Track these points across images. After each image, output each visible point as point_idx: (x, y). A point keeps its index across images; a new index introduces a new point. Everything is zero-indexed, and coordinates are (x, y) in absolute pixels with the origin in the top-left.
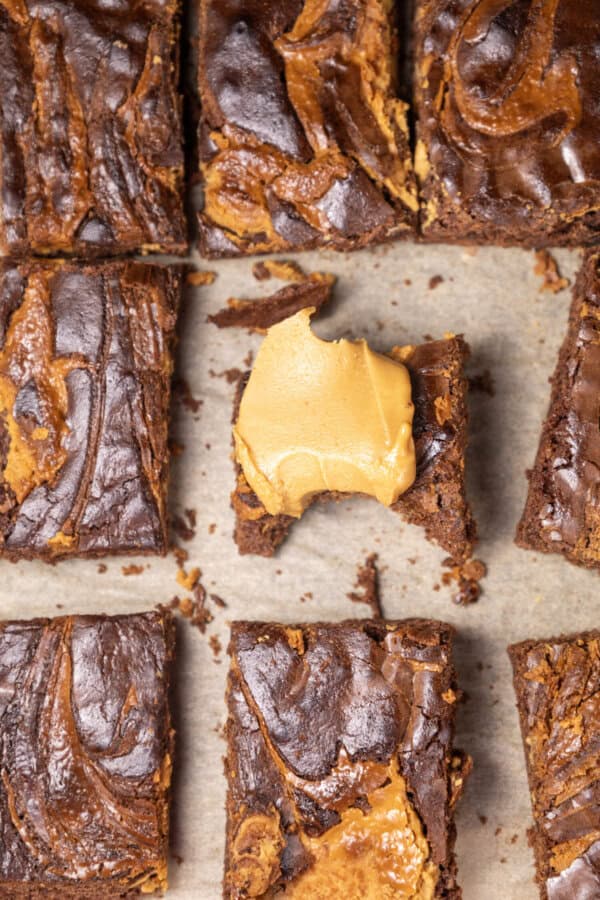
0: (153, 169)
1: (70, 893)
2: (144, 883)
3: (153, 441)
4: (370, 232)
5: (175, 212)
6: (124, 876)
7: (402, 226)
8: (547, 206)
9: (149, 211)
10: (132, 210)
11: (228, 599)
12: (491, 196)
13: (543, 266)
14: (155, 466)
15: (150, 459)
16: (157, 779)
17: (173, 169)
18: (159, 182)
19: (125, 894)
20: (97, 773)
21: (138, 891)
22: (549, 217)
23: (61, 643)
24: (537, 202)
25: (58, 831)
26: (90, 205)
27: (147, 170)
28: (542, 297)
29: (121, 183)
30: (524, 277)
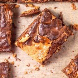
3: (9, 34)
13: (73, 6)
14: (9, 38)
28: (72, 11)
30: (70, 7)
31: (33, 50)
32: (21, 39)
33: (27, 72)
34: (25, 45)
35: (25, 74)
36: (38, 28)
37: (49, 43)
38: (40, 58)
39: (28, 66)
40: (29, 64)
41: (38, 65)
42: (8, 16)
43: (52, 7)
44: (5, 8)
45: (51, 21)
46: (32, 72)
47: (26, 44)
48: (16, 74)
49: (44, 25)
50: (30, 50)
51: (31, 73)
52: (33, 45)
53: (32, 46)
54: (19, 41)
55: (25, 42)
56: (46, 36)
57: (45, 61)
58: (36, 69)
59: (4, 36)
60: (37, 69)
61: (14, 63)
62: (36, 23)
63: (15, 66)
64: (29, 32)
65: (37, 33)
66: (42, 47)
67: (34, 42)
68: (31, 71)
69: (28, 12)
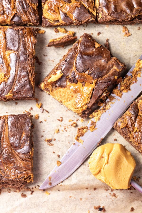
0: (31, 4)
1: (9, 183)
2: (28, 180)
3: (32, 71)
4: (85, 20)
5: (37, 15)
6: (23, 178)
7: (93, 19)
8: (129, 14)
9: (30, 14)
10: (26, 14)
11: (49, 111)
12: (115, 11)
13: (125, 30)
14: (32, 77)
15: (31, 75)
16: (31, 153)
17: (36, 4)
18: (33, 8)
19: (23, 183)
20: (16, 153)
21: (26, 182)
22: (129, 16)
23: (5, 121)
24: (126, 13)
25: (6, 168)
26: (15, 12)
27: (29, 4)
28: (124, 38)
29: (23, 7)
30: (120, 33)
31: (68, 95)
32: (49, 78)
33: (59, 130)
34: (56, 87)
35: (56, 133)
36: (75, 61)
37: (92, 83)
38: (79, 106)
39: (59, 120)
40: (62, 118)
41: (76, 119)
42: (30, 44)
43: (93, 33)
44: (25, 33)
45: (94, 50)
46: (67, 129)
47: (57, 85)
48: (42, 134)
49: (84, 56)
50: (64, 95)
51: (64, 131)
52: (68, 87)
53: (66, 88)
54: (47, 81)
55: (56, 82)
56: (87, 72)
57: (86, 111)
58: (72, 125)
59: (25, 73)
60: (75, 125)
61: (39, 117)
62: (71, 54)
63: (41, 122)
64: (62, 67)
65: (74, 68)
66: (81, 89)
67: (69, 82)
68: (65, 129)
69: (59, 40)
